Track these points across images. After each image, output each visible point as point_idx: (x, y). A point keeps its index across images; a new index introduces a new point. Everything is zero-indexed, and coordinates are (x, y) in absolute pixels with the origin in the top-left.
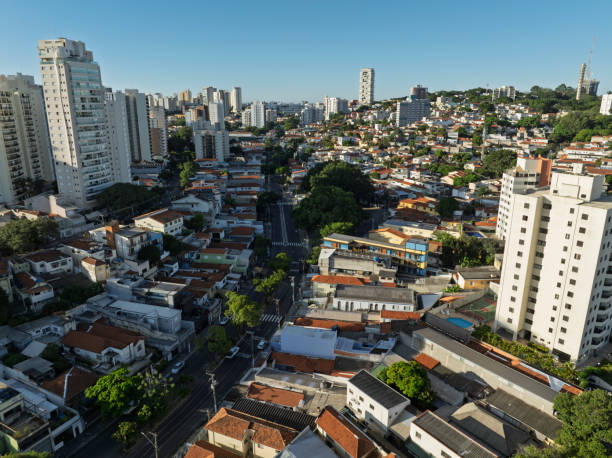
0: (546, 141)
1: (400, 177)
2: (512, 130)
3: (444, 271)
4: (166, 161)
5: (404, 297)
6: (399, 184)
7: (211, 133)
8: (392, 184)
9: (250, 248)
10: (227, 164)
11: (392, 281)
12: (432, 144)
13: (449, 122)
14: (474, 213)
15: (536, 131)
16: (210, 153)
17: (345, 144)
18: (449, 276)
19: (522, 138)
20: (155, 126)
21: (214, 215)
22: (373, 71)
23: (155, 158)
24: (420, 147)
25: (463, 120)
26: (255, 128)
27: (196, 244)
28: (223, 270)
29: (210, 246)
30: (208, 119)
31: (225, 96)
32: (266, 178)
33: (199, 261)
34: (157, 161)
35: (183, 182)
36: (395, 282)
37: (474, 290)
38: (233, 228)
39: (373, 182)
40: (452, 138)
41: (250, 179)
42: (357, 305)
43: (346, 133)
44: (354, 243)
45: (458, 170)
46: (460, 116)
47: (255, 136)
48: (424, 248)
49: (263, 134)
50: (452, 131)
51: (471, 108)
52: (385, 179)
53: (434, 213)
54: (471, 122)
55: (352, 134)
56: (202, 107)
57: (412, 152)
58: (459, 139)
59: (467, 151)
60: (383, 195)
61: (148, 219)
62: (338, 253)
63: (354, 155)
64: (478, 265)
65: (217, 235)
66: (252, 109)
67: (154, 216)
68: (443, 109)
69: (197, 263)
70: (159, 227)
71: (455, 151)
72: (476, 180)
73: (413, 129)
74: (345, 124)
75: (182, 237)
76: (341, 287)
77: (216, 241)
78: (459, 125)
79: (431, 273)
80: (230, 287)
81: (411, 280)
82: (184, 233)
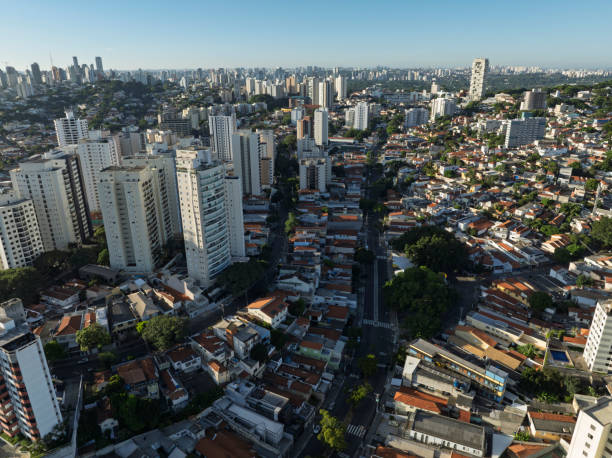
1: (498, 235)
4: (274, 191)
5: (475, 441)
6: (496, 246)
7: (315, 163)
8: (490, 245)
9: (344, 334)
10: (328, 195)
11: (468, 409)
12: (540, 187)
13: (565, 150)
14: (568, 314)
16: (313, 185)
17: (447, 174)
18: (524, 408)
20: (265, 156)
21: (314, 291)
22: (487, 61)
23: (264, 187)
24: (527, 191)
25: (581, 147)
26: (358, 131)
27: (297, 332)
28: (318, 366)
29: (310, 331)
30: (312, 136)
32: (364, 216)
33: (299, 353)
34: (265, 190)
35: (288, 229)
36: (471, 410)
37: (544, 441)
38: (330, 306)
39: (470, 240)
40: (564, 177)
41: (349, 220)
42: (431, 439)
43: (450, 155)
44: (437, 357)
45: (562, 232)
46: (579, 139)
47: (357, 142)
48: (502, 380)
49: (365, 139)
50: (565, 165)
51: (594, 125)
52: (482, 236)
53: (526, 303)
54: (590, 151)
55: (455, 161)
56: (307, 118)
57: (516, 197)
58: (571, 180)
59: (578, 201)
60: (477, 262)
61: (259, 311)
62: (422, 367)
63: (454, 194)
64: (556, 402)
65: (315, 318)
66: (356, 109)
67: (264, 309)
68: (561, 122)
69: (297, 355)
70: (268, 319)
71: (564, 200)
72: (578, 256)
73: (522, 157)
74: (451, 132)
75: (285, 326)
76: (419, 415)
77: (314, 324)
78: (574, 158)
79: (507, 402)
80: (324, 389)
81: (487, 412)
82: (288, 321)
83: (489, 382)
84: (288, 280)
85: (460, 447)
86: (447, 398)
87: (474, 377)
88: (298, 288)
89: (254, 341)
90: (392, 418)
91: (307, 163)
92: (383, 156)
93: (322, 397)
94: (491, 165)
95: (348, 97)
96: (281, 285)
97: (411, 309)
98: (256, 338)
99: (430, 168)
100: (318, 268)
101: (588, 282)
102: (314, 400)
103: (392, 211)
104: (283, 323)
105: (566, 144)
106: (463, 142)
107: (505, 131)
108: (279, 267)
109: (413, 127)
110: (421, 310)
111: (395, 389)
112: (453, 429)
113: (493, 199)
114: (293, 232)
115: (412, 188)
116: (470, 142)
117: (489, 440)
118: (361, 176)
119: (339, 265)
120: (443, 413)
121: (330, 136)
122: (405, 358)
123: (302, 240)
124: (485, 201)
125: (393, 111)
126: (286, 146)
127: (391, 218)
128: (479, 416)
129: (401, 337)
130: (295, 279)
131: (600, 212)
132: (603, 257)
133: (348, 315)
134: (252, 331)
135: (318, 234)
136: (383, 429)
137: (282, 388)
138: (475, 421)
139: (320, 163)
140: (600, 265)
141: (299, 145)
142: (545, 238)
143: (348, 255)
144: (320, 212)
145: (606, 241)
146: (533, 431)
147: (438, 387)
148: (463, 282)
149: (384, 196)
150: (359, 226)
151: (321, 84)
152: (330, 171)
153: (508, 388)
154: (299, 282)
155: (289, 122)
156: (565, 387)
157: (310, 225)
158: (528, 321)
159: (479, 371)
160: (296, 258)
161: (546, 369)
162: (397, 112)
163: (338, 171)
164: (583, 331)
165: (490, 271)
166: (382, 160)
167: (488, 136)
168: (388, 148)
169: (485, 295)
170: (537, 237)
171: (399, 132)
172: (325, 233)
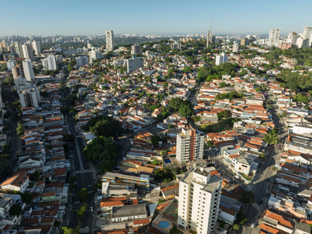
0: (195, 81)
1: (133, 113)
2: (181, 74)
3: (157, 185)
4: (4, 112)
5: (142, 211)
6: (132, 119)
7: (29, 91)
8: (130, 119)
9: (66, 182)
10: (41, 108)
11: (136, 198)
12: (146, 89)
13: (153, 71)
14: (167, 142)
15: (190, 75)
16: (30, 104)
17: (103, 88)
18: (158, 189)
19: (185, 79)
21: (43, 164)
22: (112, 32)
24: (141, 91)
26: (52, 71)
27: (38, 190)
28: (55, 205)
29: (46, 187)
30: (24, 76)
31: (30, 48)
32: (64, 117)
33: (42, 201)
35: (19, 132)
37: (169, 199)
38: (55, 170)
39: (121, 118)
40: (155, 83)
41: (56, 120)
42: (123, 219)
43: (103, 79)
44: (117, 178)
45: (158, 107)
46: (157, 66)
47: (52, 77)
48: (148, 179)
49: (56, 75)
50: (154, 77)
51: (162, 59)
52: (126, 115)
53: (150, 142)
54: (162, 70)
55: (106, 81)
56: (18, 66)
57: (137, 95)
58: (158, 84)
59: (162, 93)
60: (126, 128)
61: (10, 186)
62: (111, 186)
63: (109, 98)
64: (170, 181)
65: (48, 179)
66: (48, 59)
67: (13, 184)
68: (149, 59)
69: (42, 203)
70: (17, 189)
71: (156, 93)
72: (166, 116)
73: (136, 76)
74: (102, 67)
75: (30, 189)
76: (115, 210)
77: (47, 182)
78: (157, 74)
79: (152, 188)
80: (61, 216)
81: (144, 196)
82: (31, 186)
83: (142, 182)
84: (25, 162)
85: (136, 217)
86: (125, 196)
87: (135, 182)
88: (33, 165)
89: (10, 204)
90: (102, 216)
91: (24, 92)
92: (68, 83)
93: (61, 220)
94: (123, 82)
95: (42, 52)
96: (21, 166)
97: (99, 159)
98: (11, 202)
99: (95, 86)
100: (43, 150)
101: (172, 127)
102: (57, 224)
103: (79, 111)
104: (27, 188)
105: (153, 68)
106: (108, 71)
107: (126, 64)
108: (18, 156)
109: (81, 66)
110: (104, 158)
111: (100, 201)
112: (131, 210)
113: (127, 97)
114: (22, 133)
115: (87, 98)
116: (111, 71)
117: (148, 208)
118: (58, 95)
119: (55, 146)
120: (125, 204)
121: (36, 75)
122: (101, 184)
123: (30, 137)
124: (123, 99)
125: (70, 59)
126: (7, 84)
127: (80, 115)
128: (142, 199)
129: (97, 174)
130: (30, 161)
131: (171, 96)
132: (176, 115)
133: (66, 172)
134: (8, 199)
135: (39, 131)
136: (98, 224)
137: (36, 225)
138: (140, 202)
139: (32, 91)
140: (175, 118)
141: (16, 82)
142: (152, 111)
143: (60, 140)
144: (37, 119)
145: (175, 108)
146: (164, 197)
147: (120, 193)
148: (121, 139)
149: (73, 104)
150: (62, 122)
151: (23, 46)
152: (39, 95)
153: (151, 182)
154: (33, 161)
155: (6, 69)
156: (172, 173)
157: (33, 128)
158: (153, 149)
159: (137, 179)
160: (28, 148)
161: (164, 168)
162: (72, 59)
163: (44, 94)
164: (174, 147)
165: (132, 131)
166: (68, 85)
167: (119, 68)
168: (70, 78)
169: (132, 143)
170: (149, 111)
171: (74, 69)
172: (43, 130)
